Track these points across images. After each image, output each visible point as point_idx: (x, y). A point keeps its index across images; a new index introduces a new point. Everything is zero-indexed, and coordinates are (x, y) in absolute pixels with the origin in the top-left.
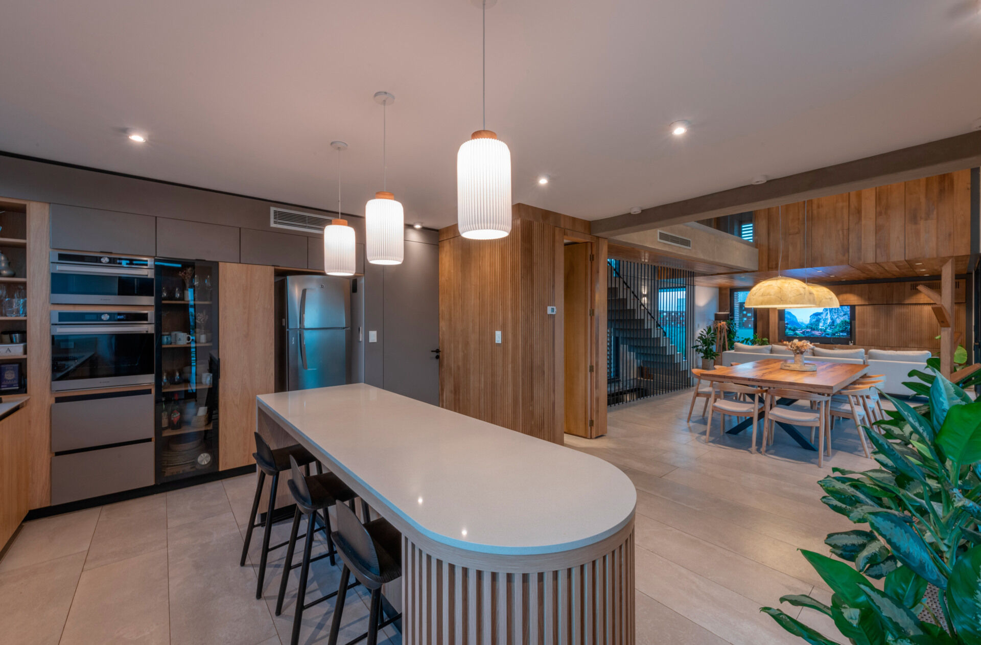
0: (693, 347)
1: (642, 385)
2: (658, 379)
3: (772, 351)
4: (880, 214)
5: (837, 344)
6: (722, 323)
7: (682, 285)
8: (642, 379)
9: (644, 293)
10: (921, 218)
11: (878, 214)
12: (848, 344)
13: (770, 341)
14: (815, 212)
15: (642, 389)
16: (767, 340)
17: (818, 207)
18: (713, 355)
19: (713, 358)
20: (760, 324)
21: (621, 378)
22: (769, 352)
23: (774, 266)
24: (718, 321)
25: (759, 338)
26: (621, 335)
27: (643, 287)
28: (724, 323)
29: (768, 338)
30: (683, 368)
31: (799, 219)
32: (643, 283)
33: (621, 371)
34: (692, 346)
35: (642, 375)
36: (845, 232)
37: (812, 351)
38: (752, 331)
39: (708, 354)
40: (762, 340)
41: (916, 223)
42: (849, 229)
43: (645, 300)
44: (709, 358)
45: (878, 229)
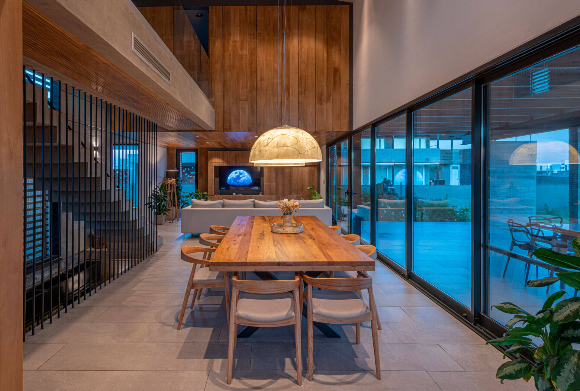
0: (146, 205)
1: (93, 257)
2: (116, 247)
3: (223, 205)
4: (301, 94)
5: (253, 195)
6: (172, 180)
7: (135, 142)
8: (93, 249)
9: (95, 145)
10: (324, 101)
11: (300, 93)
12: (259, 194)
13: (209, 195)
14: (259, 84)
15: (93, 263)
16: (207, 193)
17: (261, 80)
18: (165, 211)
19: (165, 214)
20: (200, 181)
21: (63, 256)
22: (221, 206)
23: (228, 128)
24: (168, 178)
25: (201, 193)
26: (63, 200)
27: (94, 138)
28: (174, 180)
29: (208, 192)
30: (147, 233)
31: (247, 87)
32: (94, 133)
33: (63, 246)
34: (145, 203)
35: (92, 245)
36: (279, 104)
37: (253, 203)
38: (193, 186)
39: (160, 210)
40: (203, 194)
41: (321, 104)
42: (282, 102)
43: (96, 154)
44: (162, 214)
45: (300, 105)
